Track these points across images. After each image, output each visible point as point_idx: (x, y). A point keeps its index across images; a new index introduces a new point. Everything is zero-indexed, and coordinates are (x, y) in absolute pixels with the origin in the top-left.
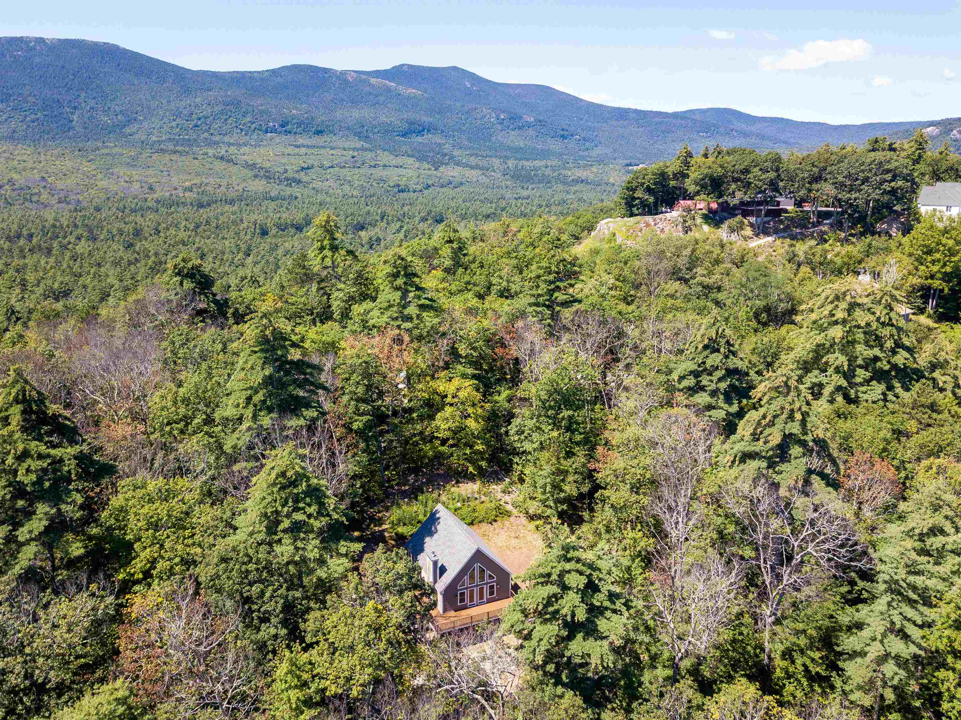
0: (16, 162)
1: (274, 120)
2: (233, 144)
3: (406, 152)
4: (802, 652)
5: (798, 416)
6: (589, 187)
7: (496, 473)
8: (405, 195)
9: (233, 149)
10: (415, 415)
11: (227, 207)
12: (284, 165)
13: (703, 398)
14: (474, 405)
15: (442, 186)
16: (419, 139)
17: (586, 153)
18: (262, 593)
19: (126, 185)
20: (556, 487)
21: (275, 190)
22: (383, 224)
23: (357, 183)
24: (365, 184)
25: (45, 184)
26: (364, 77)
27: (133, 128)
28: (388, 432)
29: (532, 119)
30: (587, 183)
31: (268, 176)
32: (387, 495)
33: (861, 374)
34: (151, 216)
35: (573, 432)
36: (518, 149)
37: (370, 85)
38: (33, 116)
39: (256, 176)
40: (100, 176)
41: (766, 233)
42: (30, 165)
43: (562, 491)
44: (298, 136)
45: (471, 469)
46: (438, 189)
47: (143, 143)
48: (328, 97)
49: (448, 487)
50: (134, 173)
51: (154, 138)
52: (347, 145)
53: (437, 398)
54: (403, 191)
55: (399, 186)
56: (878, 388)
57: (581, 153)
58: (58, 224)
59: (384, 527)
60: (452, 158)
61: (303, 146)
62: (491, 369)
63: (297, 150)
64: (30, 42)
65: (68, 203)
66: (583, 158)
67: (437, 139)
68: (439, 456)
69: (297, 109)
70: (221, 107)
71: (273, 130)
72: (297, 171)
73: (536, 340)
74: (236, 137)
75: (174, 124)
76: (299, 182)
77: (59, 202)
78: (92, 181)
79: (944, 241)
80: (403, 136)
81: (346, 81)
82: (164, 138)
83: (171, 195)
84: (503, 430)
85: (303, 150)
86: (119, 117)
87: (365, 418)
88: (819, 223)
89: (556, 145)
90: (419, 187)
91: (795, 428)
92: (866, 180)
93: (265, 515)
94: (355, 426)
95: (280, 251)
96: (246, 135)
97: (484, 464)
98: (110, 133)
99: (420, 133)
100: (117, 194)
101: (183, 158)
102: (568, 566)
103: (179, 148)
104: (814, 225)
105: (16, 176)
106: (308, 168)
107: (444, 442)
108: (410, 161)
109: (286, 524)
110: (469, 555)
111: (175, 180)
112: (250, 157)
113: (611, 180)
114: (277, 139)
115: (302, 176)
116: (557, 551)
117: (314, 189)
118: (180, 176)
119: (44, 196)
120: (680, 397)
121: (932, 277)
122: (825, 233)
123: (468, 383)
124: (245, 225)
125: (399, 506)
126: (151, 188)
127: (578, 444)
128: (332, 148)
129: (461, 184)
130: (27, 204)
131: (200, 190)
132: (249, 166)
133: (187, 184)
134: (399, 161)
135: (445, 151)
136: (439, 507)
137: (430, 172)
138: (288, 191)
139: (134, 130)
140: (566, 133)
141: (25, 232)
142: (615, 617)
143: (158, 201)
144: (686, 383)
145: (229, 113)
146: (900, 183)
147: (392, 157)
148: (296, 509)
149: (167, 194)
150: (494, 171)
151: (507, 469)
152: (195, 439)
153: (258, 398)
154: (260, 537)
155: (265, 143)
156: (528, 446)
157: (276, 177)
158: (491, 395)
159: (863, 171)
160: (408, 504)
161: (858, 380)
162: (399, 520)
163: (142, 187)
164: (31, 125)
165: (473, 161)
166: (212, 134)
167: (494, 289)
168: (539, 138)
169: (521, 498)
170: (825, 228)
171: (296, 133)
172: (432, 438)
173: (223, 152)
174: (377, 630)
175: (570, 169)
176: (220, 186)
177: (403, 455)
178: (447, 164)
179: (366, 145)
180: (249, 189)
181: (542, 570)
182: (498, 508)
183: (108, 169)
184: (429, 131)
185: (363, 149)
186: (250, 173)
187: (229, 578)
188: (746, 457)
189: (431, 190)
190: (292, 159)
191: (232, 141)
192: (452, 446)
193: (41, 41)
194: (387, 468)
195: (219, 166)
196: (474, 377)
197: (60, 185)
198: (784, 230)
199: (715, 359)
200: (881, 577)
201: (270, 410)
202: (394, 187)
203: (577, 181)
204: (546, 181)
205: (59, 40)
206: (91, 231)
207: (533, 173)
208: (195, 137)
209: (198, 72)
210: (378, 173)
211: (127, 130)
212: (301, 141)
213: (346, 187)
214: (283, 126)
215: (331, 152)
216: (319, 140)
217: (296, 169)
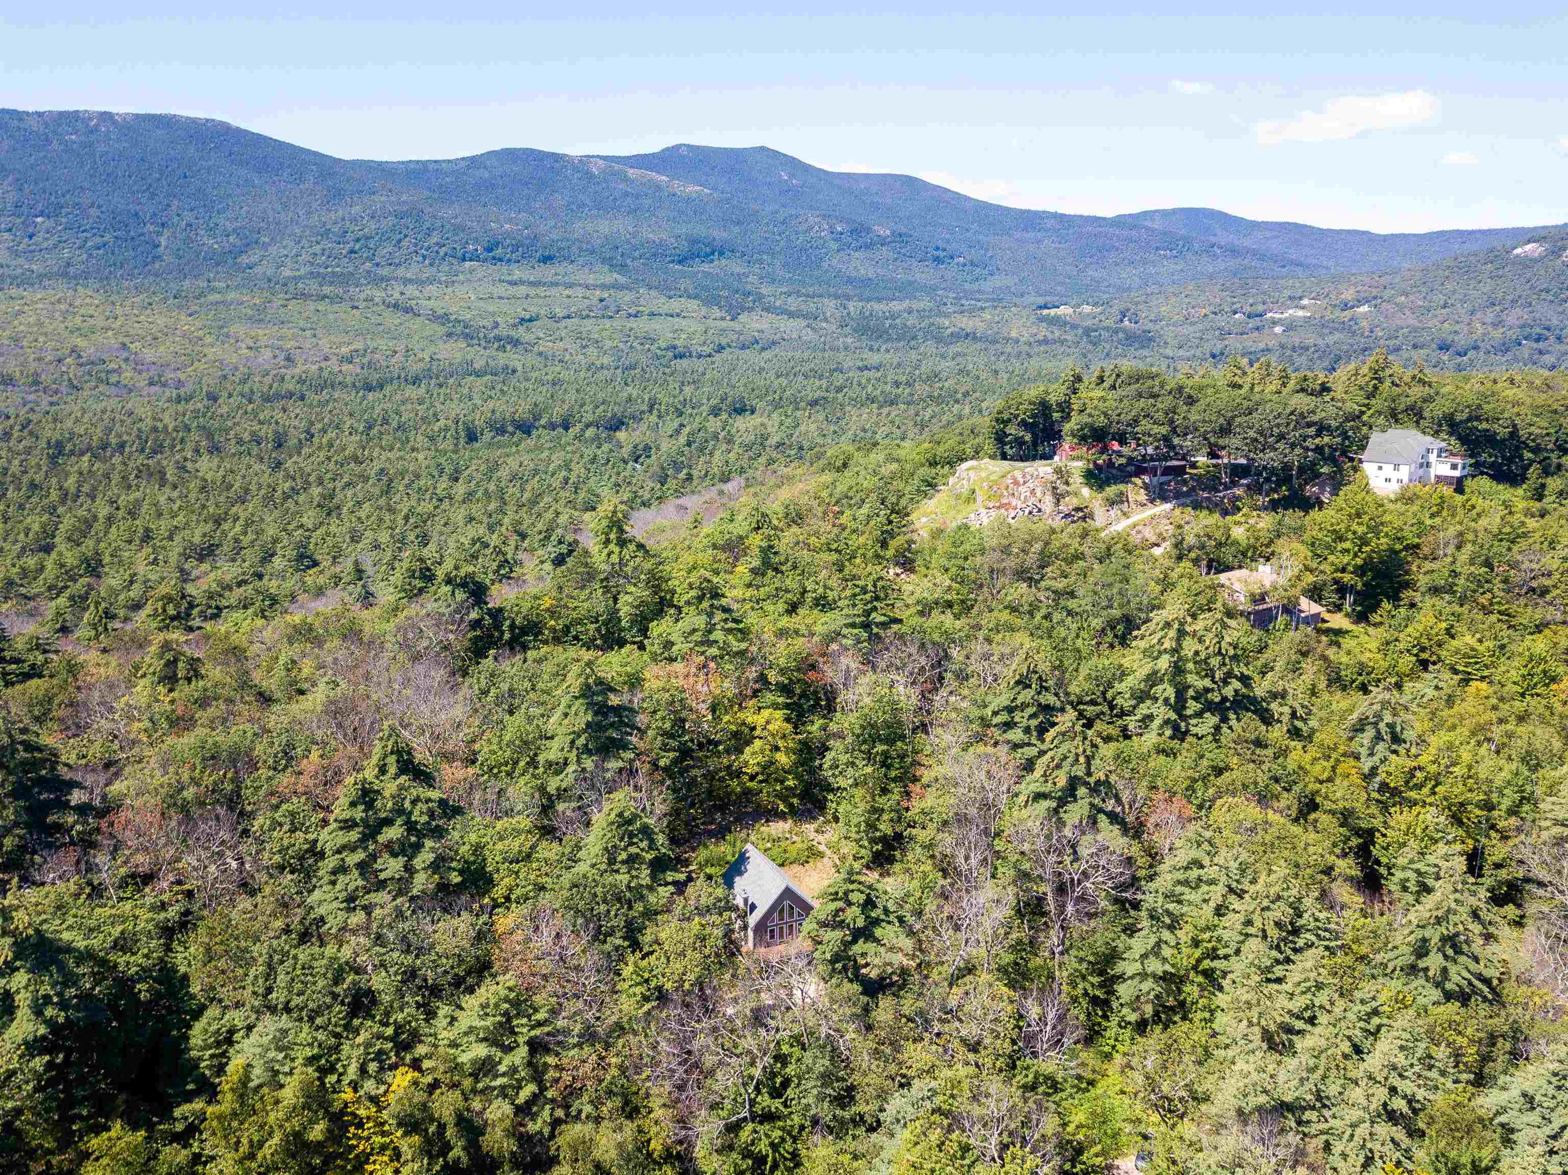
0: (78, 320)
1: (476, 240)
2: (410, 281)
3: (686, 290)
4: (1084, 978)
5: (1082, 759)
6: (979, 345)
7: (809, 811)
8: (685, 363)
9: (411, 290)
10: (721, 748)
11: (412, 392)
12: (493, 314)
13: (1016, 735)
14: (784, 737)
15: (743, 347)
16: (705, 267)
17: (976, 286)
18: (608, 911)
19: (251, 354)
20: (871, 826)
21: (480, 357)
22: (653, 418)
23: (608, 344)
24: (621, 345)
25: (125, 355)
26: (616, 167)
27: (254, 256)
28: (693, 767)
29: (888, 232)
30: (975, 338)
31: (469, 335)
32: (693, 835)
33: (1193, 706)
34: (296, 408)
35: (889, 767)
36: (866, 282)
37: (626, 179)
38: (98, 240)
39: (450, 335)
40: (209, 340)
41: (1165, 499)
42: (100, 322)
43: (877, 830)
44: (514, 266)
45: (782, 807)
46: (737, 351)
47: (270, 280)
48: (559, 200)
49: (757, 825)
50: (261, 332)
51: (287, 273)
52: (591, 279)
53: (747, 731)
54: (681, 356)
55: (675, 347)
56: (1211, 720)
57: (967, 286)
58: (160, 425)
59: (691, 868)
60: (760, 297)
61: (522, 282)
62: (804, 695)
63: (512, 290)
64: (90, 119)
65: (164, 385)
66: (968, 295)
67: (737, 267)
68: (747, 792)
69: (510, 221)
70: (392, 220)
71: (474, 258)
72: (514, 325)
73: (853, 666)
74: (415, 268)
75: (317, 249)
76: (516, 343)
77: (151, 384)
78: (197, 348)
79: (1354, 527)
80: (680, 262)
81: (589, 175)
82: (302, 272)
83: (321, 369)
84: (817, 763)
85: (523, 290)
86: (231, 239)
87: (672, 755)
88: (1234, 484)
89: (923, 274)
90: (707, 350)
91: (1080, 771)
92: (1281, 437)
93: (606, 849)
94: (662, 763)
95: (504, 473)
96: (431, 265)
97: (795, 801)
98: (217, 264)
99: (707, 257)
100: (237, 369)
101: (336, 307)
102: (851, 887)
103: (327, 290)
104: (1227, 488)
105: (80, 342)
106: (530, 320)
107: (752, 778)
108: (693, 304)
109: (624, 856)
110: (779, 892)
111: (324, 344)
112: (438, 303)
113: (1014, 334)
114: (481, 270)
115: (522, 333)
116: (844, 875)
117: (540, 354)
118: (332, 338)
119: (127, 375)
120: (996, 733)
121: (1343, 570)
122: (1239, 498)
123: (779, 714)
124: (442, 423)
125: (706, 846)
126: (288, 359)
127: (894, 780)
128: (570, 286)
129: (774, 343)
130: (102, 388)
131: (365, 361)
132: (438, 317)
133: (344, 350)
134: (675, 305)
135: (749, 287)
136: (749, 846)
137: (724, 324)
138: (502, 359)
139: (255, 259)
140: (941, 254)
142: (889, 927)
143: (301, 381)
144: (997, 720)
145: (404, 231)
146: (1326, 439)
147: (663, 299)
148: (631, 844)
149: (314, 368)
150: (826, 320)
151: (821, 806)
152: (522, 781)
153: (581, 741)
154: (603, 867)
155: (461, 277)
156: (842, 782)
157: (481, 335)
158: (804, 724)
159: (1278, 425)
160: (716, 844)
161: (1189, 712)
162: (707, 861)
163: (275, 357)
164: (95, 252)
165: (793, 303)
166: (377, 265)
167: (809, 597)
168: (898, 263)
169: (835, 839)
170: (1239, 492)
171: (509, 260)
172: (738, 774)
173: (397, 295)
174: (703, 939)
175: (947, 316)
176: (395, 352)
177: (710, 792)
178: (751, 310)
179: (622, 280)
180: (441, 357)
181: (832, 890)
182: (810, 848)
183: (222, 327)
184: (721, 254)
185: (615, 286)
186: (441, 330)
187: (582, 898)
188: (1039, 796)
189: (726, 354)
190: (504, 306)
191: (408, 275)
192: (761, 782)
193: (106, 117)
194: (692, 805)
195: (392, 319)
196: (787, 706)
197: (149, 355)
198: (1187, 494)
199: (1026, 695)
200: (1145, 905)
201: (589, 752)
202: (667, 349)
203: (956, 337)
204: (908, 336)
205: (137, 116)
206: (210, 436)
207: (887, 323)
208: (351, 269)
209: (354, 163)
210: (642, 325)
211: (244, 259)
212: (517, 274)
213: (592, 351)
214: (489, 250)
215: (567, 292)
216: (547, 272)
217: (511, 321)
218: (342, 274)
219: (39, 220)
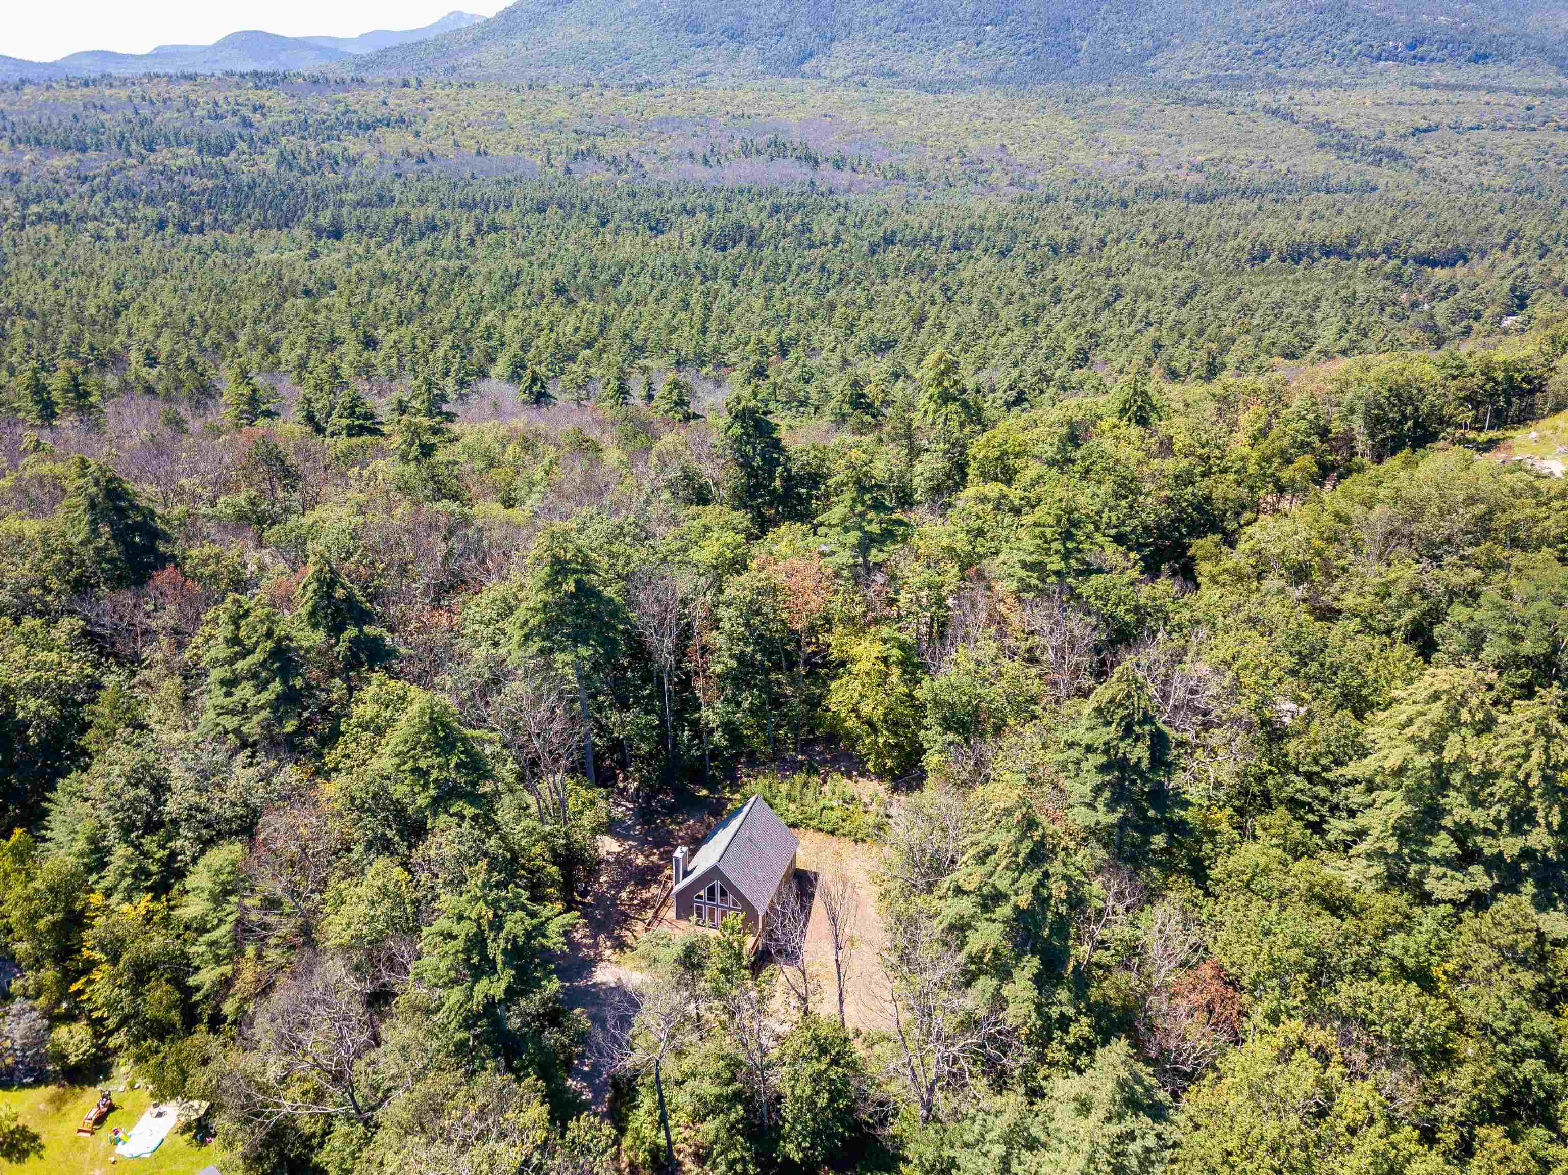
0: (979, 122)
1: (1400, 36)
2: (1308, 85)
9: (1303, 95)
11: (1240, 204)
12: (1383, 123)
21: (1345, 172)
23: (1514, 161)
24: (1531, 164)
25: (1001, 155)
27: (1161, 59)
31: (1345, 144)
38: (1030, 46)
39: (1322, 145)
40: (1079, 143)
42: (995, 124)
44: (1434, 67)
50: (1129, 137)
51: (1187, 76)
52: (1526, 83)
61: (1436, 85)
63: (1420, 95)
69: (1447, 14)
71: (1392, 56)
72: (1404, 136)
74: (1319, 69)
75: (1224, 50)
76: (1397, 157)
77: (1011, 184)
78: (1064, 152)
82: (1200, 75)
83: (1166, 178)
85: (1434, 94)
86: (1145, 42)
96: (1338, 65)
98: (1124, 69)
101: (1212, 113)
106: (1427, 130)
111: (1184, 151)
112: (1326, 109)
114: (1395, 71)
115: (1411, 147)
117: (1421, 171)
118: (1195, 145)
119: (996, 174)
126: (1141, 165)
128: (1492, 90)
130: (970, 186)
131: (1214, 170)
132: (1317, 125)
133: (1201, 158)
138: (1369, 175)
139: (1161, 62)
141: (935, 234)
145: (1320, 28)
149: (1161, 176)
155: (1369, 79)
157: (1359, 147)
163: (1129, 163)
164: (1024, 58)
166: (1280, 66)
171: (1433, 60)
173: (1284, 100)
176: (1251, 162)
180: (1300, 169)
183: (1094, 132)
186: (1314, 139)
190: (1403, 113)
191: (1308, 78)
195: (1266, 125)
197: (1021, 156)
208: (1250, 72)
211: (1150, 63)
212: (1438, 74)
213: (1491, 169)
214: (1412, 47)
215: (1487, 98)
216: (1473, 74)
217: (1402, 131)
218: (1240, 77)
219: (988, 28)
